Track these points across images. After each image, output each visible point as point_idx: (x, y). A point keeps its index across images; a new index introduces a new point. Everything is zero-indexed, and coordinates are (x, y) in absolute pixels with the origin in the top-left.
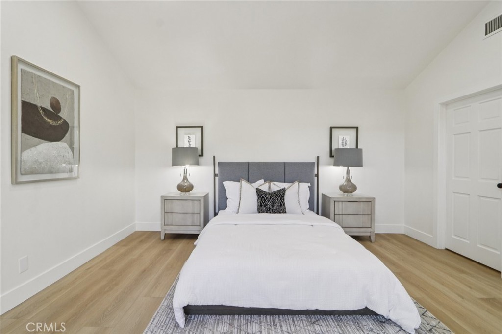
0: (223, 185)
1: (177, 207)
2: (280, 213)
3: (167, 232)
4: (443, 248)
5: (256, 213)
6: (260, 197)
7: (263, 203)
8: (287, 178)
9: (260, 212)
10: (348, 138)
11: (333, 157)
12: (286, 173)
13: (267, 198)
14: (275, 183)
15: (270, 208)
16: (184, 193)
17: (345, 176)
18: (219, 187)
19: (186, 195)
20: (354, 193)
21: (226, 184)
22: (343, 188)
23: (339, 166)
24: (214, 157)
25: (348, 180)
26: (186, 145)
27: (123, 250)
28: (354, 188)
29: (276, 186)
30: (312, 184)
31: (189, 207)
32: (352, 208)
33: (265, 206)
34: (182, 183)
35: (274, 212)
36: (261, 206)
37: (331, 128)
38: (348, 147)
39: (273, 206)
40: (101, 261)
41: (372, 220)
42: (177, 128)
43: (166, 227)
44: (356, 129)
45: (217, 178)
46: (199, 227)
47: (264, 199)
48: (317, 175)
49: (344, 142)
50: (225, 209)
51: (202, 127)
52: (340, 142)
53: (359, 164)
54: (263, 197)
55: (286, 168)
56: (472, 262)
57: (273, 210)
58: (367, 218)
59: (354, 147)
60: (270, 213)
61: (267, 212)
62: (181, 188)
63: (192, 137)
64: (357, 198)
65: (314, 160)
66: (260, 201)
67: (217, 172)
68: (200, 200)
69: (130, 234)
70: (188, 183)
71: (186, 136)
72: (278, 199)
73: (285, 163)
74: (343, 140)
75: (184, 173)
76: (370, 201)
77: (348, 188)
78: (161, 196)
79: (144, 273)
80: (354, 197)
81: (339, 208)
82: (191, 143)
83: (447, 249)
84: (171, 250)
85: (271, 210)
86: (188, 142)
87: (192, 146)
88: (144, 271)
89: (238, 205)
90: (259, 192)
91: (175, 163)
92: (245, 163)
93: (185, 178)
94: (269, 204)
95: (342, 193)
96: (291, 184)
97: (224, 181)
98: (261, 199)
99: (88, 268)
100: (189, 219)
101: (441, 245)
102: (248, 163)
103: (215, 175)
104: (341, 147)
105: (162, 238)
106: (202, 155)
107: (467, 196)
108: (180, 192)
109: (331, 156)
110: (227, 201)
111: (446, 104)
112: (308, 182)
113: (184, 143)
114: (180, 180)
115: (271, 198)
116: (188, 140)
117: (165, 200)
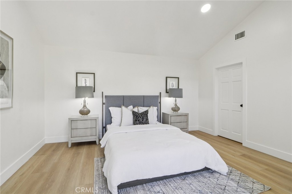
0: (109, 110)
1: (80, 125)
2: (146, 124)
3: (73, 142)
4: (217, 135)
5: (132, 125)
6: (135, 116)
7: (137, 119)
8: (145, 104)
9: (135, 125)
10: (174, 83)
11: (168, 92)
12: (145, 102)
13: (139, 116)
14: (141, 107)
15: (141, 122)
16: (84, 116)
17: (174, 102)
18: (105, 111)
19: (85, 117)
20: (178, 112)
21: (110, 108)
22: (173, 109)
23: (171, 97)
24: (103, 92)
25: (176, 105)
26: (84, 85)
27: (43, 158)
28: (179, 109)
29: (142, 110)
30: (158, 108)
31: (89, 124)
32: (179, 119)
33: (138, 121)
34: (83, 109)
35: (144, 124)
36: (136, 121)
37: (167, 78)
38: (174, 88)
39: (143, 120)
40: (30, 167)
41: (187, 125)
42: (77, 73)
43: (72, 139)
44: (178, 79)
45: (104, 105)
46: (96, 136)
47: (138, 117)
48: (160, 103)
49: (173, 85)
50: (111, 124)
51: (94, 74)
52: (171, 85)
53: (181, 96)
54: (137, 116)
55: (144, 99)
56: (230, 140)
57: (143, 122)
58: (185, 124)
59: (177, 88)
60: (141, 124)
61: (139, 124)
62: (82, 112)
63: (88, 79)
64: (181, 114)
65: (158, 94)
66: (135, 118)
67: (104, 102)
68: (96, 120)
69: (42, 146)
70: (87, 109)
71: (84, 79)
72: (145, 116)
73: (144, 96)
74: (172, 84)
75: (84, 103)
76: (186, 115)
77: (176, 109)
78: (69, 118)
79: (70, 170)
80: (178, 113)
81: (173, 119)
82: (86, 83)
83: (218, 136)
84: (79, 153)
85: (142, 123)
86: (85, 83)
87: (87, 86)
88: (69, 169)
89: (120, 121)
90: (134, 113)
91: (78, 96)
92: (122, 96)
93: (85, 106)
94: (141, 119)
95: (173, 111)
96: (149, 108)
97: (109, 107)
98: (136, 117)
99: (21, 174)
100: (89, 132)
101: (216, 134)
102: (124, 96)
103: (103, 104)
104: (171, 88)
105: (70, 146)
106: (94, 91)
107: (227, 111)
108: (81, 115)
109: (167, 92)
110: (112, 119)
111: (218, 69)
112: (156, 107)
113: (82, 83)
114: (81, 107)
115: (141, 116)
116: (85, 81)
117: (72, 121)
